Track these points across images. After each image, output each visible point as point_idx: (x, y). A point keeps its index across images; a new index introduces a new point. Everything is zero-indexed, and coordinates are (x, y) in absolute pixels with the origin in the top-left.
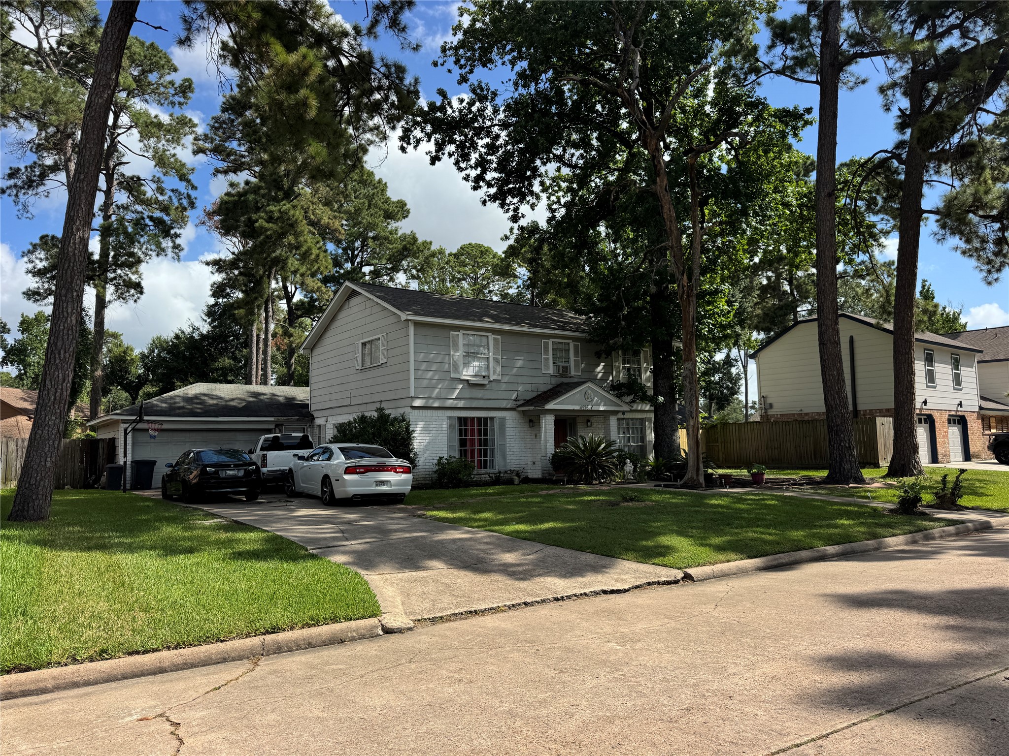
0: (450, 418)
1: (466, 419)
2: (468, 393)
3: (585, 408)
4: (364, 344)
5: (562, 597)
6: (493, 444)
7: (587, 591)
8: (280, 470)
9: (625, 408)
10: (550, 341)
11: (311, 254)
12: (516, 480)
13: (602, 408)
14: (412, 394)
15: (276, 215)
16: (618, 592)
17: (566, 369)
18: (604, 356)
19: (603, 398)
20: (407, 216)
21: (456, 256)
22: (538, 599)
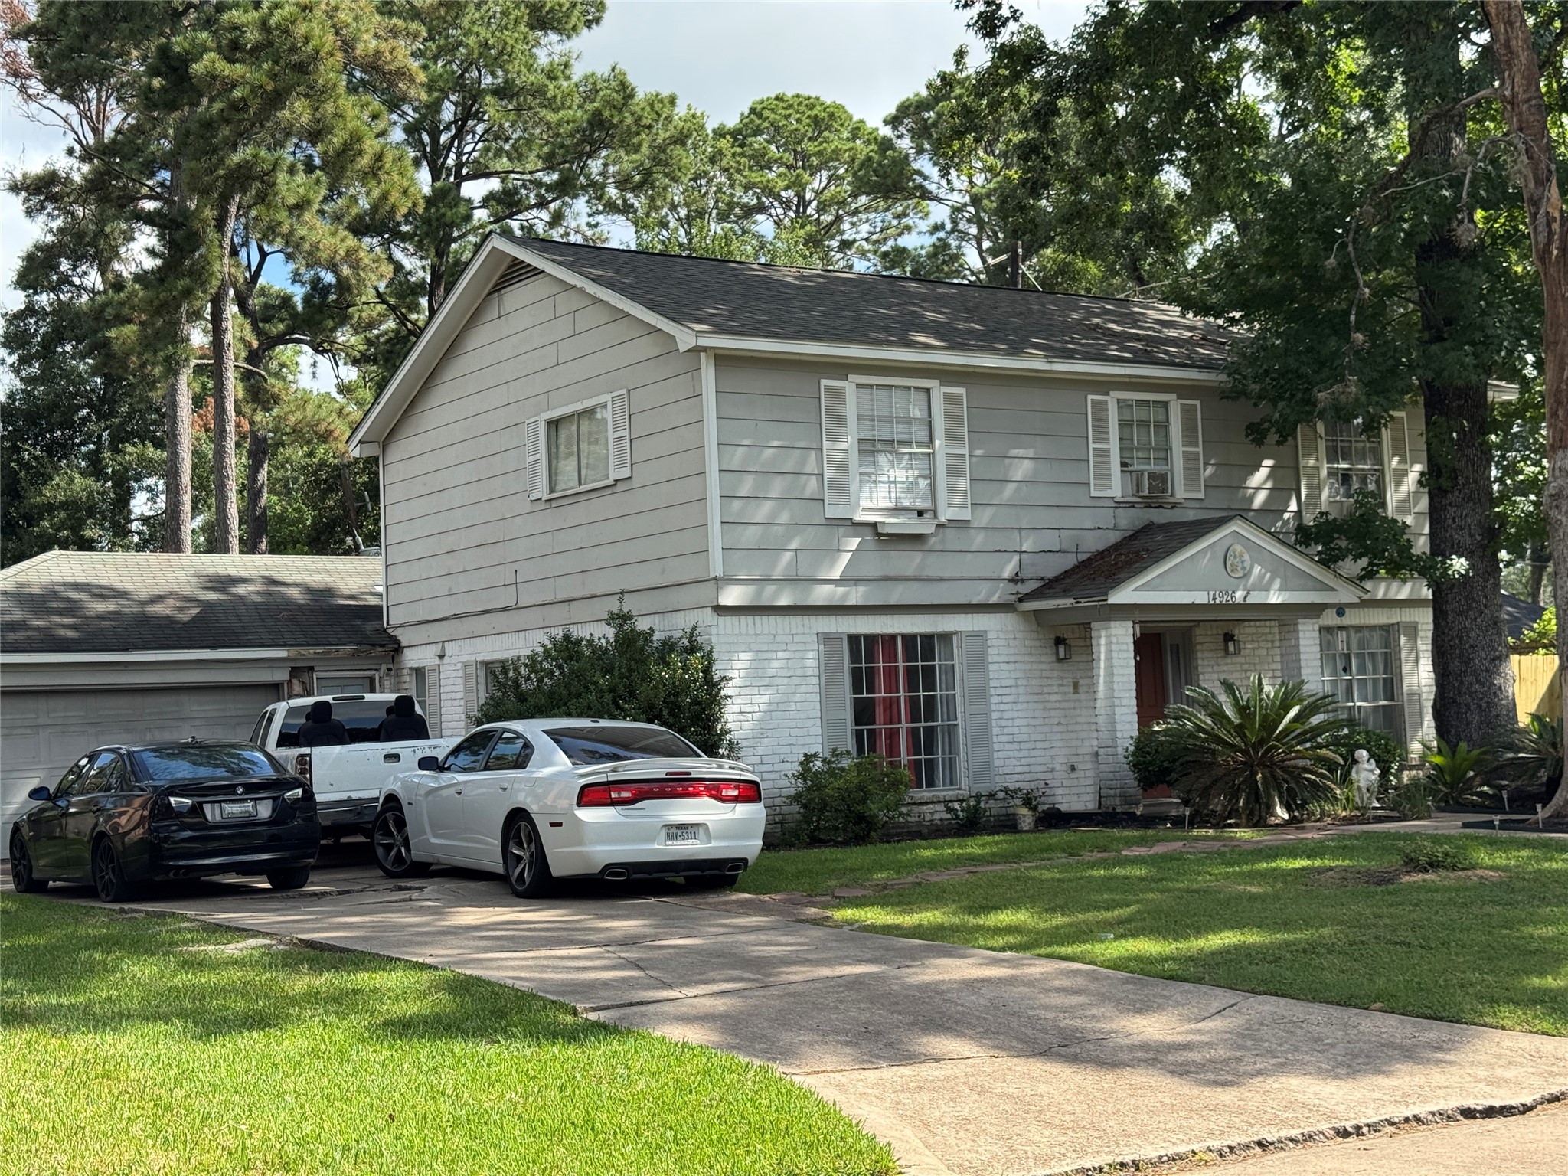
0: (827, 639)
1: (871, 639)
2: (877, 564)
3: (1226, 599)
4: (554, 425)
5: (1358, 1128)
6: (952, 714)
7: (1422, 1110)
8: (349, 801)
9: (1346, 594)
10: (1112, 399)
11: (360, 153)
12: (1026, 818)
13: (1275, 598)
14: (717, 570)
15: (252, 36)
16: (1506, 1111)
17: (1160, 481)
18: (1273, 437)
19: (1278, 568)
20: (597, 21)
21: (739, 136)
22: (1294, 1133)
